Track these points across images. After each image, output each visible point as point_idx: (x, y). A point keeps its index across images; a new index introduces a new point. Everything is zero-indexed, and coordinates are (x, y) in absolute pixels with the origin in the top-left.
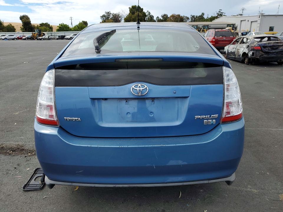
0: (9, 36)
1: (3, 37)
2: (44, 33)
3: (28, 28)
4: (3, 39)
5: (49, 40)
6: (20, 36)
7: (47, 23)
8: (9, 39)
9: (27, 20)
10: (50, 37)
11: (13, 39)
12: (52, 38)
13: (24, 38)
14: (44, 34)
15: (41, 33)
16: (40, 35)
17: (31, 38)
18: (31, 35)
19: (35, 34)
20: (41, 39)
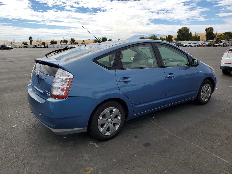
0: (193, 44)
1: (189, 45)
2: (221, 40)
3: (210, 37)
4: (188, 46)
5: (224, 46)
6: (201, 44)
7: (231, 32)
8: (192, 46)
9: (211, 31)
10: (225, 44)
11: (195, 46)
12: (227, 45)
13: (203, 45)
14: (221, 42)
15: (218, 41)
16: (217, 43)
17: (209, 45)
18: (210, 42)
19: (213, 41)
20: (216, 46)
